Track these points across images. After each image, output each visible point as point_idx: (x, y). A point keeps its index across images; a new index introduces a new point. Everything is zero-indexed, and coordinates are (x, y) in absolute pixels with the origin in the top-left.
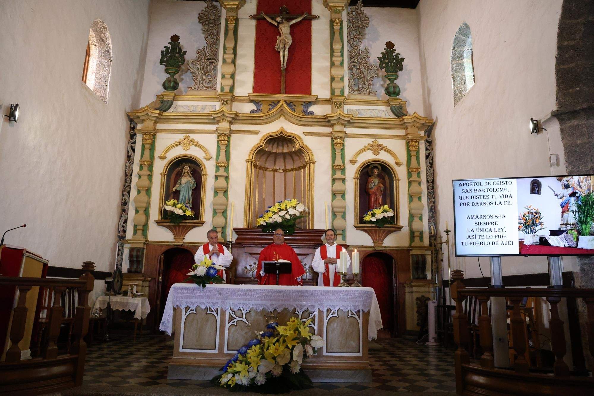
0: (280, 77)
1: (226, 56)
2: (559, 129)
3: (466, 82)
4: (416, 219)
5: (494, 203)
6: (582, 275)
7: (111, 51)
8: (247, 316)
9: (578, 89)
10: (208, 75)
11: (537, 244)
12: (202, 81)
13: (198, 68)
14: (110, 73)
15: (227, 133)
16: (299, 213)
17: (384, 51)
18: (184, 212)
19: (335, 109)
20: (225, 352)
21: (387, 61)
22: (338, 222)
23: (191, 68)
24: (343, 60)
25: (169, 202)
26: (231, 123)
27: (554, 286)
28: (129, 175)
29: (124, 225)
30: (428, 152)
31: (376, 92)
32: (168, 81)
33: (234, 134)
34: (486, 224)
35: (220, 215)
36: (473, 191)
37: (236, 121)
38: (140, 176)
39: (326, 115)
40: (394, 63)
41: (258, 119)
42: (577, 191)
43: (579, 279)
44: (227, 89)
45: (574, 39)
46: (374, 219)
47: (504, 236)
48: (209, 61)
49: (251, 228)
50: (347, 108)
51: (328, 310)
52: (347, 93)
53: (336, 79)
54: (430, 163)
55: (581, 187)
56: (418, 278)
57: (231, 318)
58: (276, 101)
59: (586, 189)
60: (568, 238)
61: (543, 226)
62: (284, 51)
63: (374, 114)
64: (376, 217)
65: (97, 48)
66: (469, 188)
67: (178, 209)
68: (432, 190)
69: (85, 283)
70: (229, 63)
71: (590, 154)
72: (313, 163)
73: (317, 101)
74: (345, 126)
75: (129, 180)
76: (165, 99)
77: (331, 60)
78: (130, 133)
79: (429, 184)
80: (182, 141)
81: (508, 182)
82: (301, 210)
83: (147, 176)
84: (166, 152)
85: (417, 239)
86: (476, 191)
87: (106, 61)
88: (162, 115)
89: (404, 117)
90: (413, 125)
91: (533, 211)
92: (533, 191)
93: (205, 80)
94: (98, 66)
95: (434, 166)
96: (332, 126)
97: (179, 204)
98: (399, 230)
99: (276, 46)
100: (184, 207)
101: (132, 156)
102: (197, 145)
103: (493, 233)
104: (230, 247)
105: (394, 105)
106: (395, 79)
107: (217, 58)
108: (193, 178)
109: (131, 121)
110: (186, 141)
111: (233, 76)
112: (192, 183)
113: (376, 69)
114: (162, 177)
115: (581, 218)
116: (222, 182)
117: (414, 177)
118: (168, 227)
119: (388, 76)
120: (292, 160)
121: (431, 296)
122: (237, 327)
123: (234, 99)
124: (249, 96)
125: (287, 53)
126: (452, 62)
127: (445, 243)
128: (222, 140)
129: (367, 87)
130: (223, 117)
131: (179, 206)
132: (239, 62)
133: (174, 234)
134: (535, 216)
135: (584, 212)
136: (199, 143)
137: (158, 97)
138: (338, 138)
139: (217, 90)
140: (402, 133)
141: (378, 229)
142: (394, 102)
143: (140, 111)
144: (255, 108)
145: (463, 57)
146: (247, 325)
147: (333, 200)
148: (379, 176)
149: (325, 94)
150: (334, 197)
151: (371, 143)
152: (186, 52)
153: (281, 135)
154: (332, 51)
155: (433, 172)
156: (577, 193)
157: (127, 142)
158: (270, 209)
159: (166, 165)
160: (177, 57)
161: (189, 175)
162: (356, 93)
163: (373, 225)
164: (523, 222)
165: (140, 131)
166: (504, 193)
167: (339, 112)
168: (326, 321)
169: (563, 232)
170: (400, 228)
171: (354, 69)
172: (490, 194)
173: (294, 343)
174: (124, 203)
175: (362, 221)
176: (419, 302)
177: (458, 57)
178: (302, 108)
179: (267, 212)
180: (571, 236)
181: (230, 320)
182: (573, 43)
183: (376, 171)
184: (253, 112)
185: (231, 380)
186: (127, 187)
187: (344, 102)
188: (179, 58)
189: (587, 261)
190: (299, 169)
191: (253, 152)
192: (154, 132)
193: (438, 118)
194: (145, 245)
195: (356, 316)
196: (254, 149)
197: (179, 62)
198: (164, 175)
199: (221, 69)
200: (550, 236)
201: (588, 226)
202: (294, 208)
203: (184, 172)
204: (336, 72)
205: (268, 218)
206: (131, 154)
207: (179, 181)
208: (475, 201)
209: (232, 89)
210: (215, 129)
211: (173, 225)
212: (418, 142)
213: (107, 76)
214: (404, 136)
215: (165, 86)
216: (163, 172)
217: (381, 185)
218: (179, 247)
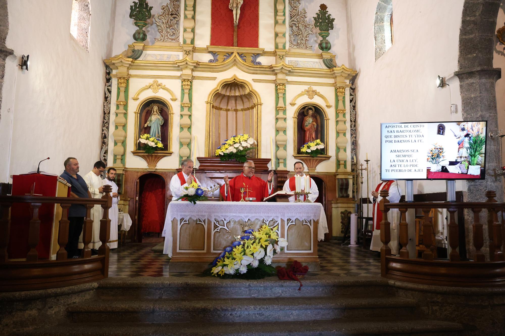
0: (233, 32)
1: (187, 12)
2: (459, 85)
3: (385, 41)
4: (342, 151)
5: (410, 141)
6: (469, 193)
7: (90, 6)
8: (227, 225)
9: (475, 55)
10: (172, 28)
11: (440, 171)
12: (167, 34)
13: (163, 22)
14: (90, 25)
15: (190, 78)
16: (250, 145)
17: (318, 12)
18: (156, 144)
19: (279, 60)
20: (211, 252)
21: (321, 21)
22: (281, 153)
23: (157, 22)
24: (285, 19)
25: (143, 136)
26: (193, 70)
27: (449, 201)
28: (107, 113)
29: (105, 155)
30: (352, 97)
31: (312, 46)
32: (138, 33)
33: (195, 79)
34: (404, 156)
35: (185, 147)
36: (396, 132)
37: (197, 69)
38: (117, 115)
39: (272, 65)
40: (326, 22)
41: (215, 67)
42: (470, 133)
43: (467, 196)
44: (189, 41)
45: (475, 16)
46: (309, 151)
47: (416, 166)
48: (172, 16)
49: (210, 157)
50: (288, 60)
51: (288, 220)
52: (288, 47)
53: (279, 35)
54: (353, 106)
55: (473, 130)
56: (343, 197)
57: (216, 227)
58: (230, 52)
59: (476, 132)
60: (461, 167)
61: (445, 159)
62: (237, 10)
63: (310, 65)
64: (311, 149)
65: (77, 2)
66: (392, 129)
67: (151, 142)
68: (354, 128)
69: (106, 202)
70: (189, 19)
71: (480, 105)
72: (260, 105)
73: (264, 53)
74: (287, 75)
75: (107, 117)
76: (136, 48)
77: (275, 18)
78: (106, 77)
79: (352, 123)
80: (152, 85)
81: (421, 126)
82: (251, 143)
83: (123, 114)
84: (138, 94)
85: (342, 166)
86: (398, 132)
87: (86, 15)
88: (134, 62)
89: (334, 69)
90: (341, 75)
91: (438, 147)
92: (439, 133)
93: (169, 32)
94: (80, 19)
95: (356, 108)
96: (276, 74)
97: (152, 138)
98: (328, 159)
99: (230, 5)
100: (156, 141)
101: (109, 97)
102: (165, 89)
103: (409, 163)
104: (195, 172)
105: (326, 58)
106: (327, 36)
107: (179, 13)
108: (161, 116)
109: (107, 67)
110: (155, 85)
111: (193, 30)
112: (161, 120)
113: (312, 27)
114: (136, 115)
115: (471, 153)
116: (186, 120)
117: (341, 117)
118: (143, 157)
119: (321, 34)
120: (242, 102)
121: (352, 210)
122: (220, 233)
123: (194, 50)
124: (207, 48)
125: (239, 12)
126: (375, 24)
127: (365, 169)
128: (186, 85)
129: (305, 42)
130: (186, 65)
131: (152, 139)
132: (197, 17)
133: (148, 162)
134: (439, 151)
135: (474, 148)
136: (166, 87)
137: (129, 46)
138: (281, 84)
139: (180, 42)
140: (332, 81)
141: (312, 158)
142: (326, 56)
143: (115, 59)
144: (212, 58)
145: (384, 21)
146: (227, 231)
147: (276, 135)
148: (314, 116)
149: (270, 47)
150: (277, 132)
151: (307, 89)
152: (152, 7)
153: (234, 81)
154: (276, 11)
155: (355, 113)
156: (470, 134)
157: (104, 85)
158: (226, 142)
159: (138, 105)
160: (144, 12)
161: (158, 113)
162: (295, 47)
163: (308, 155)
164: (431, 155)
165: (116, 76)
166: (418, 133)
167: (282, 63)
168: (286, 228)
169: (459, 162)
170: (329, 158)
171: (294, 27)
172: (407, 134)
173: (267, 243)
174: (104, 137)
175: (299, 152)
176: (343, 215)
177: (379, 20)
178: (251, 59)
179: (224, 144)
180: (464, 165)
181: (215, 228)
182: (473, 19)
183: (311, 112)
184: (211, 61)
185: (221, 271)
186: (106, 123)
187: (286, 55)
188: (146, 13)
189: (473, 183)
190: (248, 109)
191: (211, 95)
192: (127, 77)
193: (361, 70)
194: (124, 172)
195: (309, 224)
196: (213, 93)
197: (147, 16)
198: (138, 113)
199: (183, 23)
200: (449, 165)
201: (476, 158)
202: (246, 141)
203: (154, 111)
204: (279, 29)
205: (225, 150)
206: (108, 96)
207: (150, 118)
208: (397, 139)
209: (193, 41)
210: (180, 75)
211: (147, 155)
212: (345, 89)
213: (88, 28)
214: (333, 84)
215: (135, 37)
216: (137, 111)
217: (315, 123)
218: (152, 173)
